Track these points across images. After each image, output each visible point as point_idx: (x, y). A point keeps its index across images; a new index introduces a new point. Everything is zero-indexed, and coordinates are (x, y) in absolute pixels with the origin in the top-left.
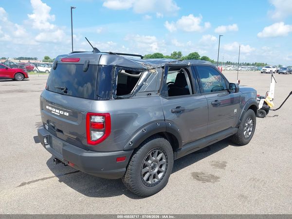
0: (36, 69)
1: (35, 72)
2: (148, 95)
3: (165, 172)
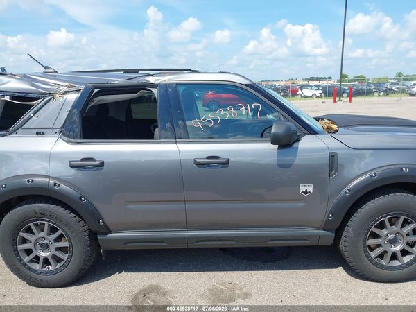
0: (301, 93)
1: (299, 96)
2: (37, 133)
3: (68, 262)
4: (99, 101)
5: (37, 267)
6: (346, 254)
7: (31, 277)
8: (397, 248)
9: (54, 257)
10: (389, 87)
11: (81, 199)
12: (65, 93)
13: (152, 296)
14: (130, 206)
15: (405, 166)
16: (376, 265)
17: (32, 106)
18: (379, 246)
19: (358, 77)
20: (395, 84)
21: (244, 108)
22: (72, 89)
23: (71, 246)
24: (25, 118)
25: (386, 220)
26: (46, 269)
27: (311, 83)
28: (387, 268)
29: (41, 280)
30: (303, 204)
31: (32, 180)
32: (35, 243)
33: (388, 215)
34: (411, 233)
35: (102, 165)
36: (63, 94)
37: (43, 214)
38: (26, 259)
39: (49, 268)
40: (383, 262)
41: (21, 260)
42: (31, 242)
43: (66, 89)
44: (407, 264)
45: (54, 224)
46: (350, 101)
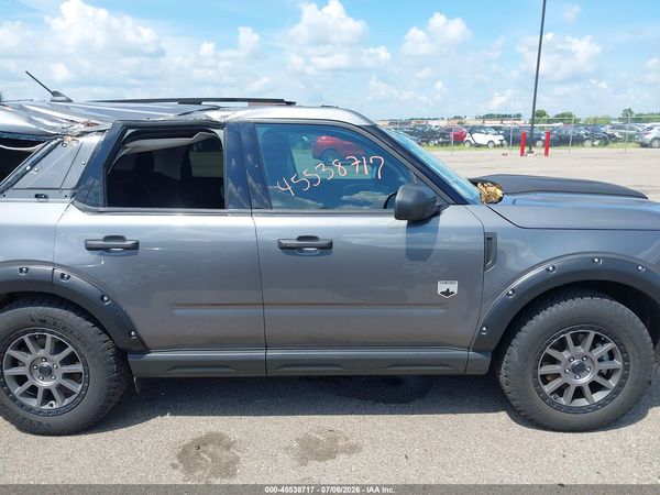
0: (470, 139)
1: (468, 145)
2: (37, 196)
3: (81, 396)
4: (135, 147)
5: (33, 403)
6: (506, 388)
7: (24, 419)
8: (584, 380)
9: (60, 388)
10: (609, 132)
11: (102, 298)
12: (83, 134)
13: (211, 448)
14: (179, 312)
15: (598, 255)
16: (551, 404)
17: (29, 153)
18: (557, 376)
19: (563, 115)
20: (619, 128)
21: (357, 162)
22: (94, 128)
23: (87, 371)
24: (19, 172)
25: (568, 337)
26: (47, 407)
27: (488, 123)
28: (569, 410)
29: (40, 424)
30: (441, 311)
31: (27, 269)
32: (32, 366)
33: (572, 330)
34: (606, 357)
35: (136, 246)
36: (78, 136)
37: (44, 321)
38: (18, 390)
39: (52, 405)
40: (563, 401)
41: (9, 392)
42: (24, 365)
43: (83, 128)
44: (598, 404)
45: (61, 337)
46: (547, 153)
